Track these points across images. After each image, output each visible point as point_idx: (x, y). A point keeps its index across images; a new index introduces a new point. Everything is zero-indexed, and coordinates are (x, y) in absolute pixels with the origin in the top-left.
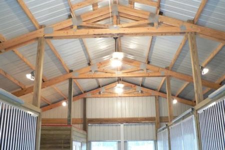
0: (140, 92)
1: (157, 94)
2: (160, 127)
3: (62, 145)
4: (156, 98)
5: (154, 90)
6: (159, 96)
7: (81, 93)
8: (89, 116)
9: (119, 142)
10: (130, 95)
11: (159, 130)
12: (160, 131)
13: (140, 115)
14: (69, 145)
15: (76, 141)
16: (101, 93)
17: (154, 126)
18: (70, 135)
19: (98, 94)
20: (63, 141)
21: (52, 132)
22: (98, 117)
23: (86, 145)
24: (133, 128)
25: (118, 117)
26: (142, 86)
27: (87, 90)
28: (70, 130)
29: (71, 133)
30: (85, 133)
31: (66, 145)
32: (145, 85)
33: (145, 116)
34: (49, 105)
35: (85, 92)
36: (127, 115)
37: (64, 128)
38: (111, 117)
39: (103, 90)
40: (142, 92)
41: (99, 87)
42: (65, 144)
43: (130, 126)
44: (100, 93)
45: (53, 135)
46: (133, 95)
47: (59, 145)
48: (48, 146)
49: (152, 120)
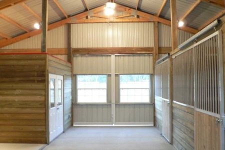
0: (136, 16)
1: (157, 19)
2: (159, 58)
3: (36, 78)
4: (154, 24)
5: (153, 15)
6: (158, 22)
7: (64, 18)
8: (74, 45)
9: (109, 75)
10: (124, 21)
11: (157, 62)
12: (159, 63)
13: (135, 44)
14: (43, 78)
15: (54, 73)
16: (89, 17)
17: (151, 58)
18: (45, 65)
19: (85, 18)
20: (36, 73)
21: (22, 63)
22: (85, 46)
23: (71, 79)
24: (126, 59)
25: (109, 47)
26: (139, 9)
27: (71, 13)
28: (45, 59)
29: (45, 62)
30: (69, 65)
31: (40, 79)
32: (142, 8)
33: (141, 45)
34: (26, 32)
35: (69, 16)
36: (120, 44)
37: (37, 56)
38: (100, 46)
39: (90, 14)
40: (138, 17)
41: (86, 10)
42: (39, 77)
43: (122, 58)
44: (87, 17)
45: (23, 66)
46: (127, 20)
47: (32, 78)
48: (18, 79)
49: (149, 51)
